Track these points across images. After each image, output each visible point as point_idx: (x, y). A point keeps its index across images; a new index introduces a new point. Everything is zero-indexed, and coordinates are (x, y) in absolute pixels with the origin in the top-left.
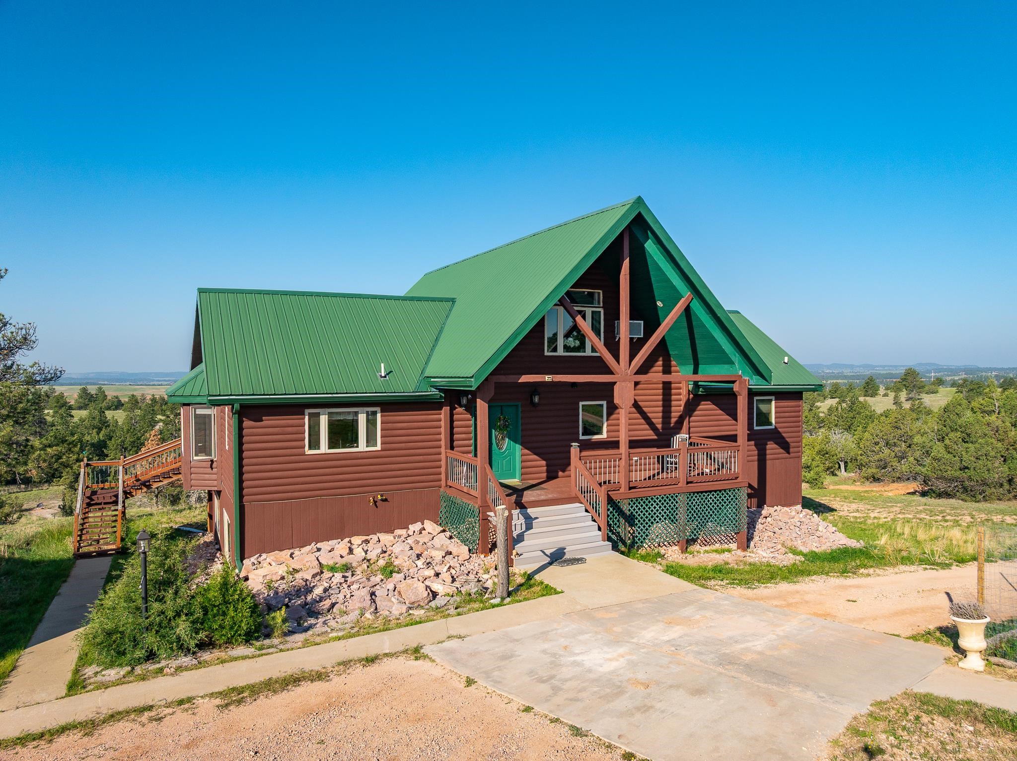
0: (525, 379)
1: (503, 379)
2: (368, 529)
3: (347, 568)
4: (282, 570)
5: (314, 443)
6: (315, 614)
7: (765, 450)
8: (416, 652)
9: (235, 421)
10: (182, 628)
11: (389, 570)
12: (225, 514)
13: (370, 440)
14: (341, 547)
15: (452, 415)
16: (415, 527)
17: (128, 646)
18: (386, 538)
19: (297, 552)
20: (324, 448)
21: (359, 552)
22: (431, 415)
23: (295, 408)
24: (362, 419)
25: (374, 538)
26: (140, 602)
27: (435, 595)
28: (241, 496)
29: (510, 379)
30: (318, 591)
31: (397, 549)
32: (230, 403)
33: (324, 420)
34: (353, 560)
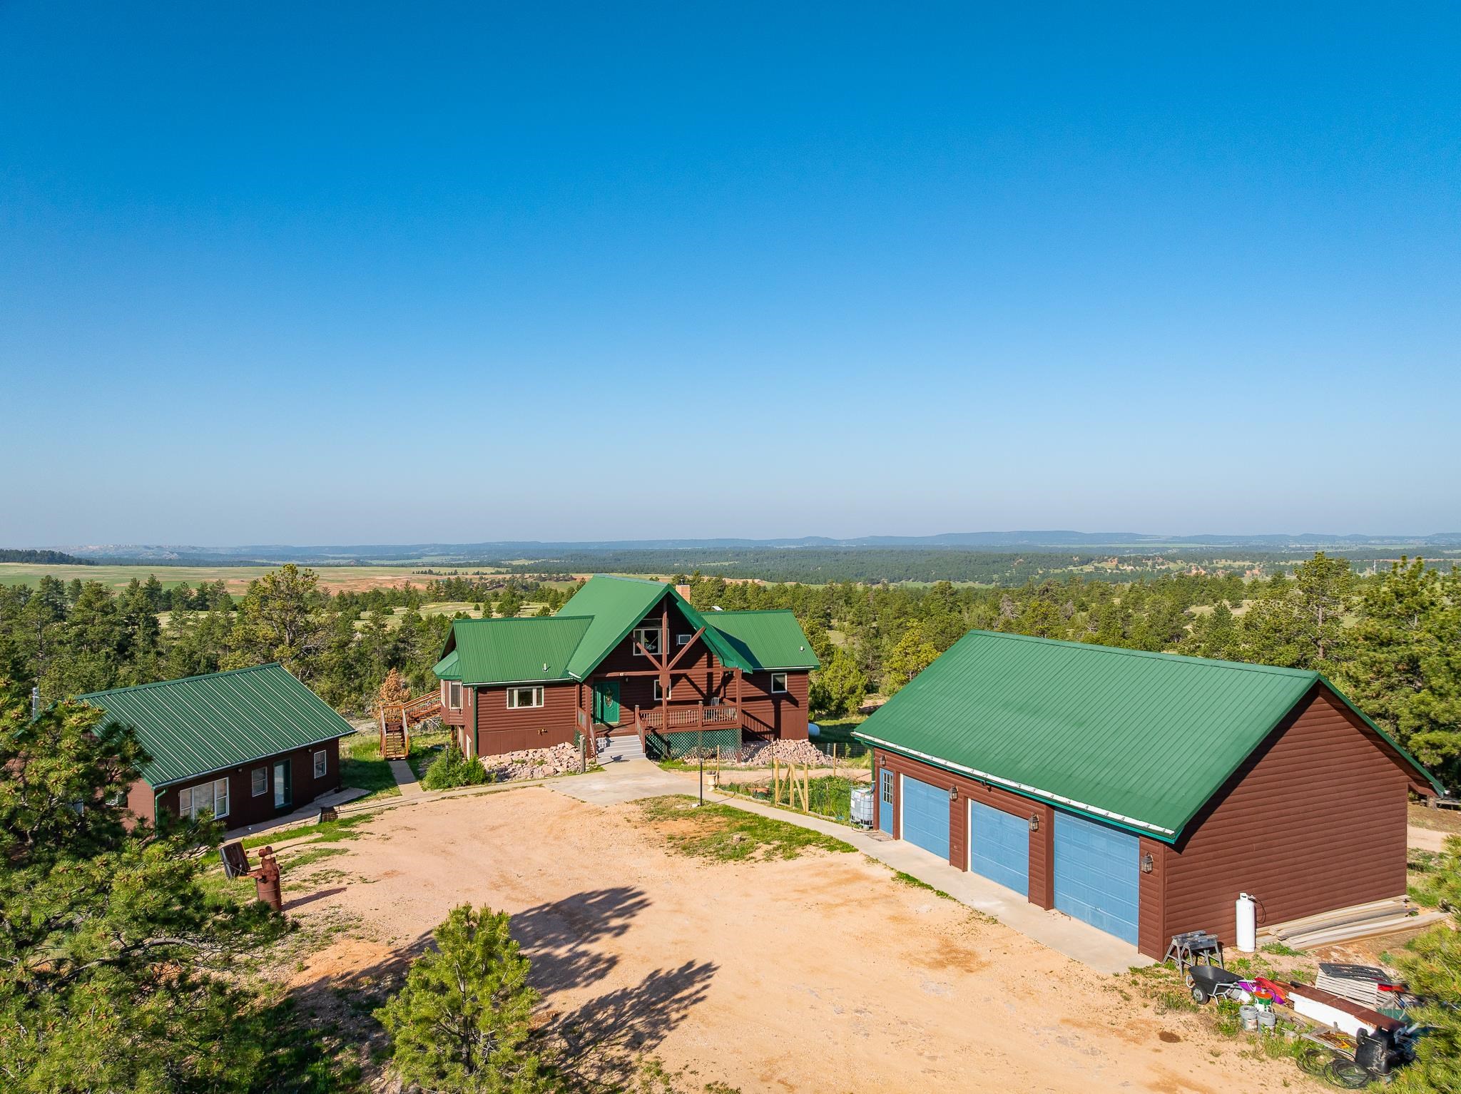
0: (609, 675)
1: (598, 675)
2: (537, 746)
3: (524, 762)
4: (496, 762)
5: (511, 703)
6: (509, 778)
7: (780, 705)
8: (540, 786)
9: (474, 694)
10: (460, 777)
11: (541, 763)
12: (468, 737)
13: (539, 702)
14: (523, 753)
15: (581, 689)
16: (561, 745)
17: (442, 782)
18: (545, 750)
19: (502, 756)
20: (516, 706)
21: (530, 755)
22: (571, 689)
23: (502, 688)
24: (534, 692)
25: (540, 750)
26: (446, 767)
27: (557, 772)
28: (477, 729)
29: (602, 675)
30: (510, 770)
31: (548, 755)
32: (473, 687)
33: (516, 693)
34: (527, 759)
